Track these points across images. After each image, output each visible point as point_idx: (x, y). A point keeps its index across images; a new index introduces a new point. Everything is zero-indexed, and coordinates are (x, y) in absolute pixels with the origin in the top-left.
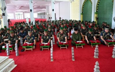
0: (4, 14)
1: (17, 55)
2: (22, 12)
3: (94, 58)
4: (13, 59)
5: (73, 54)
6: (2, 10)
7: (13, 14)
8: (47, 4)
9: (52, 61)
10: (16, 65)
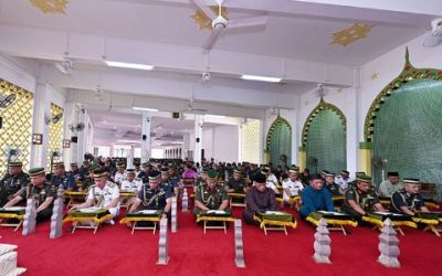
0: (75, 140)
1: (53, 234)
2: (128, 144)
3: (313, 261)
4: (16, 247)
5: (239, 243)
6: (72, 129)
7: (108, 148)
8: (186, 131)
9: (162, 261)
10: (22, 270)
